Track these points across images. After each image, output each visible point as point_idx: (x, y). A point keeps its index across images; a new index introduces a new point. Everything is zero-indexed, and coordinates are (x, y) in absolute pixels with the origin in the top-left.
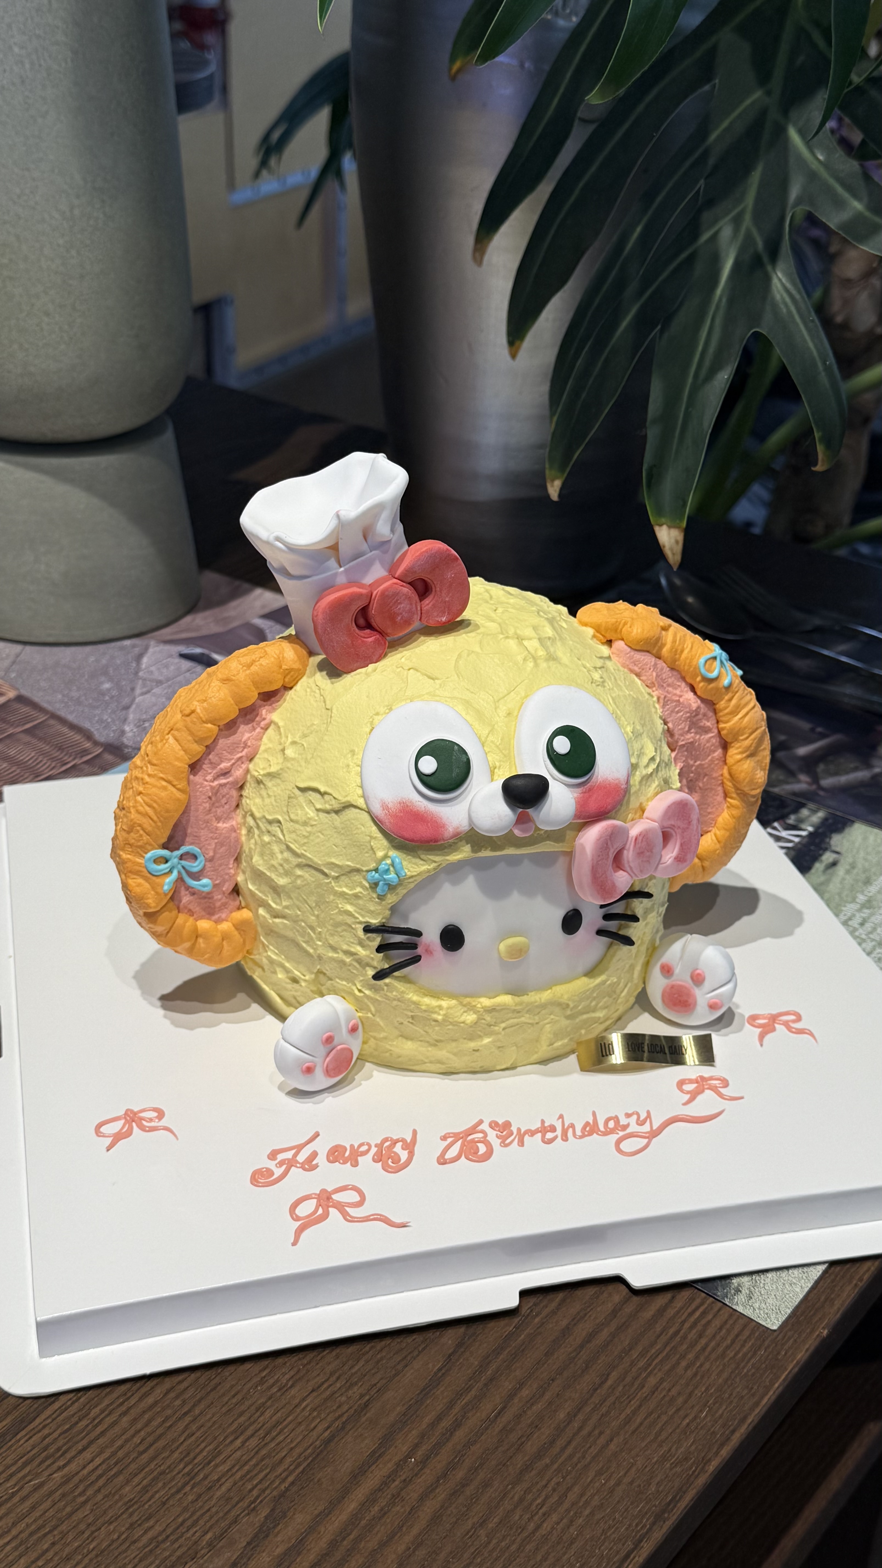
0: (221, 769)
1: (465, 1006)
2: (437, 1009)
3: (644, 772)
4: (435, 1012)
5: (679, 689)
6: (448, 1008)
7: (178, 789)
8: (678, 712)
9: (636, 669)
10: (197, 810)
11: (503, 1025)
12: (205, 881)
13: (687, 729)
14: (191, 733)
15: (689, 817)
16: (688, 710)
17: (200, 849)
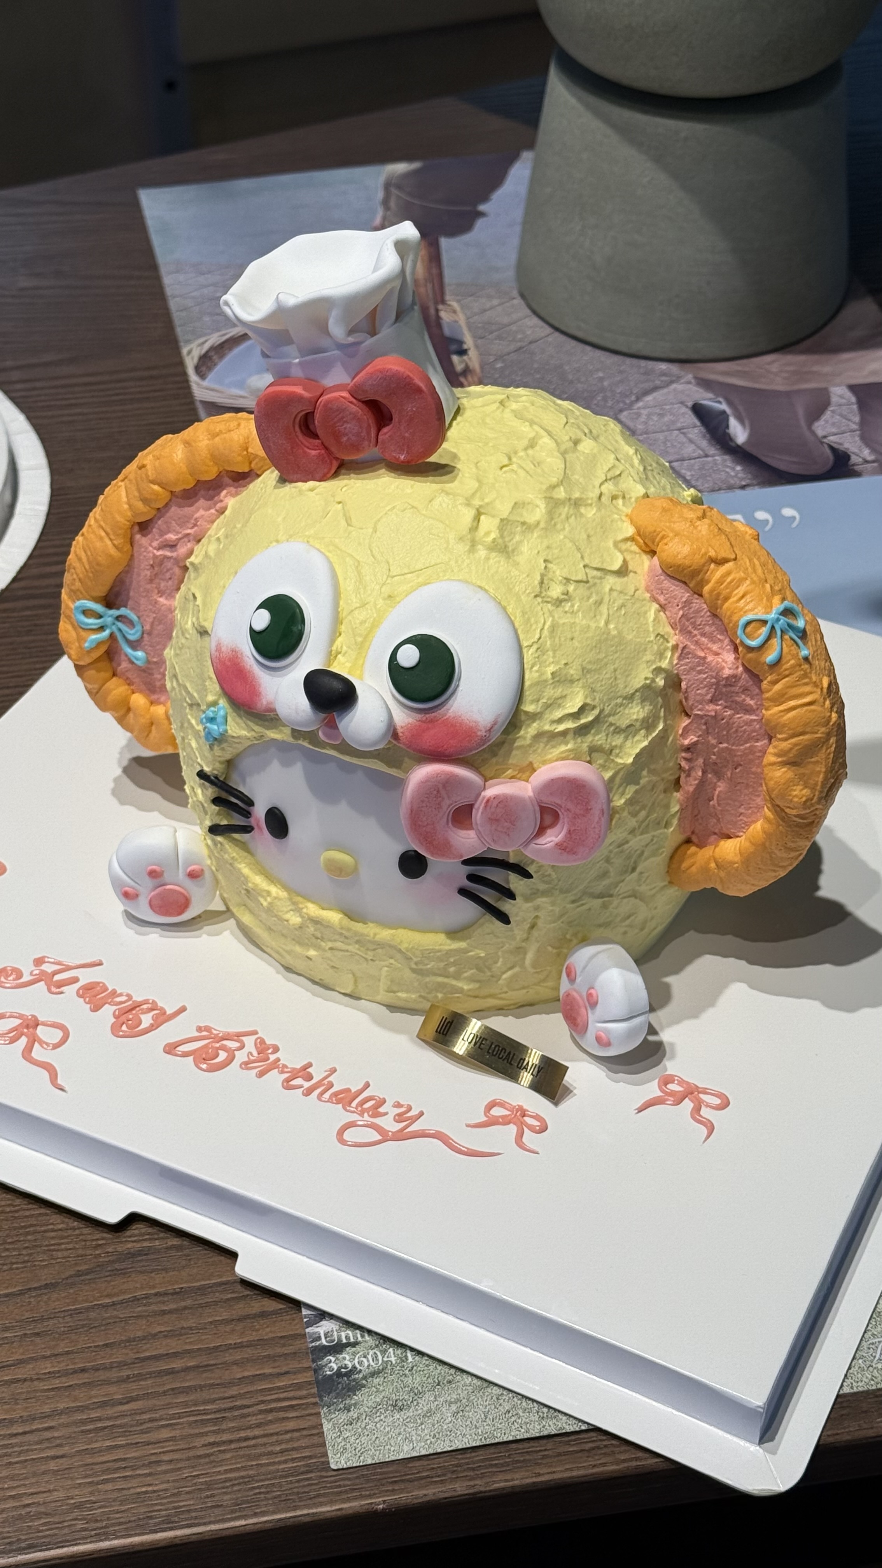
0: (166, 540)
1: (294, 903)
2: (265, 894)
3: (547, 727)
4: (263, 897)
5: (719, 645)
6: (276, 898)
7: (114, 545)
8: (700, 672)
9: (661, 599)
10: (139, 575)
11: (330, 945)
12: (140, 654)
13: (709, 697)
14: (139, 490)
15: (587, 803)
16: (714, 674)
17: (139, 617)
